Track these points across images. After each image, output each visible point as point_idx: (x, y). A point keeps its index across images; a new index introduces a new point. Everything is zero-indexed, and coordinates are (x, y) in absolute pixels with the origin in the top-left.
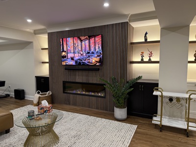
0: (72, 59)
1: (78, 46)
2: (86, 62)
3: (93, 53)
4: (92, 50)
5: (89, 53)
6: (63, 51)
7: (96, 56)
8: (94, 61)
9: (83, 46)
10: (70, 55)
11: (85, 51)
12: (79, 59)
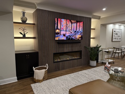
0: (64, 35)
1: (69, 26)
2: (73, 37)
3: (78, 32)
4: (78, 30)
5: (75, 32)
6: (57, 29)
7: (80, 34)
8: (78, 37)
9: (73, 27)
10: (63, 33)
11: (73, 31)
12: (69, 36)
